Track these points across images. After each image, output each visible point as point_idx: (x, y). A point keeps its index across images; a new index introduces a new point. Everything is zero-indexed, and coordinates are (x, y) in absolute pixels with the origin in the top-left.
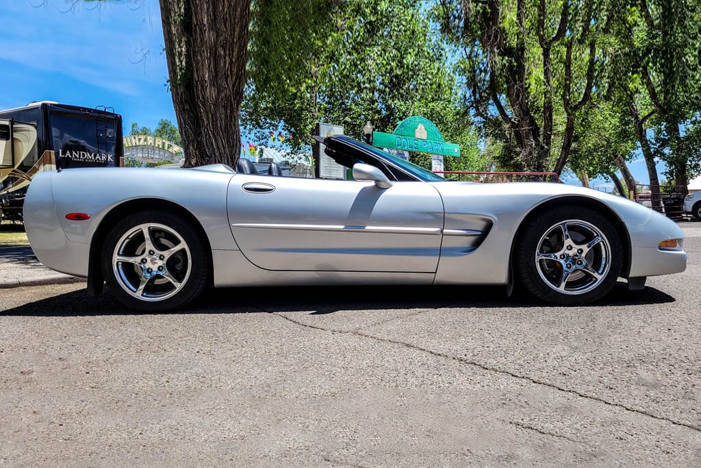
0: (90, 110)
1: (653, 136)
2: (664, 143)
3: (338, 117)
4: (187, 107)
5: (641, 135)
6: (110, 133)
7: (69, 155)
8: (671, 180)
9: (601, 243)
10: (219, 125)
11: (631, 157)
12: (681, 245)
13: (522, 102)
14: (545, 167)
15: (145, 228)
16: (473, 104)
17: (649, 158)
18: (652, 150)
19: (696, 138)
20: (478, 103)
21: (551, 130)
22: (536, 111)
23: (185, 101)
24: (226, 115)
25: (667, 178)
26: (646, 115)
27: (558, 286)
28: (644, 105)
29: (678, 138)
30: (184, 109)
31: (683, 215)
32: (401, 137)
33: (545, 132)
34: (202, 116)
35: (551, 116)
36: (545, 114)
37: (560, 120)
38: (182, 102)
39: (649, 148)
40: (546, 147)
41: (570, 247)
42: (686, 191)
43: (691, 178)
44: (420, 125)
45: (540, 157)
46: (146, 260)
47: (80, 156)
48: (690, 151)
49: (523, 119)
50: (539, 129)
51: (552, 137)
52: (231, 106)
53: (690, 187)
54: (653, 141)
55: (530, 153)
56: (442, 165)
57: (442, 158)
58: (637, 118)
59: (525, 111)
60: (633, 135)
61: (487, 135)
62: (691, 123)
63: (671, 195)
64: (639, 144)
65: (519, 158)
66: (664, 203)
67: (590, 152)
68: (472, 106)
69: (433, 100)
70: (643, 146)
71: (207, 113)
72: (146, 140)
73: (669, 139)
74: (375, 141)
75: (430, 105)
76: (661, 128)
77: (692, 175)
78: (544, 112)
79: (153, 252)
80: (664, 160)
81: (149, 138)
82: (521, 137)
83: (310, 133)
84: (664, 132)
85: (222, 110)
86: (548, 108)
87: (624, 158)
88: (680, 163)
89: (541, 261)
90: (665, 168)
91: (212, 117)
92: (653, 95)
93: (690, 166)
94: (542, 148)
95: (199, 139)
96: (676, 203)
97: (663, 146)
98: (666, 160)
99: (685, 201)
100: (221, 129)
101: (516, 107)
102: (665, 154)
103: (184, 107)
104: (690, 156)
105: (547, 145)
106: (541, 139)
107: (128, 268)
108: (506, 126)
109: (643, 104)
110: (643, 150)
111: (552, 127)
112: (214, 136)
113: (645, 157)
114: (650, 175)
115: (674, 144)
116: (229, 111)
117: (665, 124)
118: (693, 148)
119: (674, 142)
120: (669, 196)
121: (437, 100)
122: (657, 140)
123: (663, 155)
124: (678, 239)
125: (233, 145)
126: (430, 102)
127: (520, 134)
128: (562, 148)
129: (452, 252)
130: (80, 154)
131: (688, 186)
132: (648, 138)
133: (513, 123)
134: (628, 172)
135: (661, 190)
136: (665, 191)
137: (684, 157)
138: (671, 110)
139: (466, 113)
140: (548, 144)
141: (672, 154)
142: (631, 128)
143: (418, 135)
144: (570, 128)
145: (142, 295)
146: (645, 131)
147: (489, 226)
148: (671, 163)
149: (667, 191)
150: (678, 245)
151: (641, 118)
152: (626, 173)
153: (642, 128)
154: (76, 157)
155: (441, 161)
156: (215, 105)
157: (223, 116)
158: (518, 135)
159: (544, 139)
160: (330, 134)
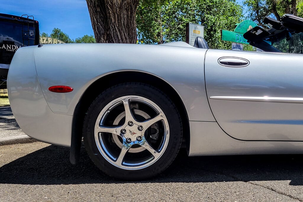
0: (18, 17)
3: (174, 25)
4: (99, 10)
6: (32, 33)
7: (5, 47)
10: (122, 22)
15: (125, 100)
23: (97, 6)
24: (128, 16)
30: (96, 11)
32: (238, 34)
34: (110, 16)
38: (95, 6)
44: (250, 26)
46: (125, 131)
47: (11, 48)
52: (131, 9)
71: (114, 14)
72: (47, 40)
74: (223, 36)
75: (230, 18)
79: (132, 122)
81: (49, 39)
83: (156, 35)
85: (125, 12)
91: (118, 17)
95: (108, 33)
100: (124, 26)
103: (96, 10)
112: (119, 30)
116: (130, 13)
125: (132, 37)
126: (229, 16)
130: (11, 46)
145: (122, 164)
154: (9, 49)
156: (120, 8)
157: (125, 16)
160: (195, 31)
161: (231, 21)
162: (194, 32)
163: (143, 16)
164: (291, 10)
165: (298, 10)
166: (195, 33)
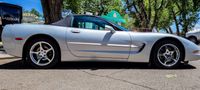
1: (178, 19)
15: (40, 43)
17: (177, 25)
20: (128, 7)
27: (164, 64)
29: (185, 19)
37: (153, 13)
40: (149, 20)
41: (168, 52)
46: (40, 53)
70: (175, 21)
78: (148, 10)
79: (42, 50)
90: (182, 28)
101: (141, 9)
106: (147, 18)
107: (35, 55)
109: (176, 9)
123: (181, 24)
139: (125, 10)
145: (39, 64)
146: (176, 17)
147: (144, 45)
151: (175, 13)
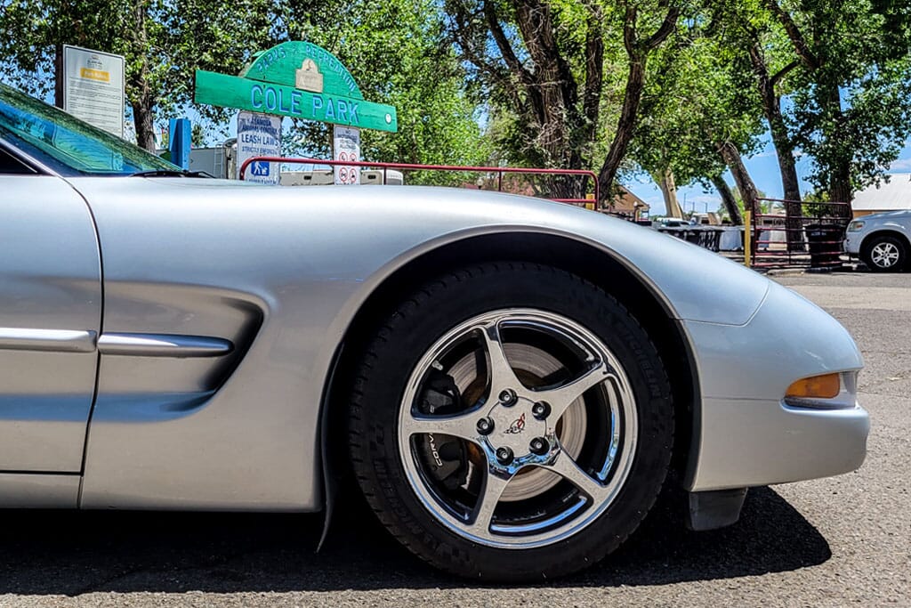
1: (792, 109)
2: (812, 122)
5: (770, 105)
8: (821, 191)
9: (609, 384)
11: (751, 147)
12: (851, 389)
13: (544, 30)
14: (585, 161)
16: (456, 36)
17: (784, 148)
18: (790, 134)
19: (870, 114)
20: (466, 35)
21: (599, 90)
22: (574, 50)
25: (816, 187)
26: (780, 69)
27: (470, 522)
28: (777, 50)
29: (837, 114)
31: (842, 258)
32: (261, 84)
33: (589, 92)
35: (599, 60)
36: (588, 57)
37: (617, 69)
39: (785, 131)
40: (588, 121)
41: (510, 398)
42: (847, 213)
43: (859, 188)
45: (576, 139)
48: (859, 137)
49: (545, 65)
50: (575, 85)
51: (602, 102)
53: (855, 205)
54: (793, 118)
55: (558, 133)
56: (358, 148)
57: (355, 133)
58: (763, 72)
59: (551, 50)
60: (757, 105)
61: (484, 97)
62: (862, 85)
63: (821, 220)
64: (766, 123)
65: (537, 143)
66: (808, 235)
67: (673, 134)
68: (456, 39)
69: (381, 28)
70: (773, 128)
73: (822, 114)
74: (201, 90)
75: (376, 35)
76: (806, 95)
77: (860, 182)
78: (586, 52)
80: (810, 153)
82: (540, 101)
84: (813, 101)
86: (595, 47)
87: (740, 149)
88: (839, 160)
89: (418, 440)
90: (812, 168)
92: (794, 32)
93: (858, 165)
94: (582, 123)
96: (830, 236)
97: (810, 127)
98: (815, 154)
99: (848, 233)
101: (532, 41)
102: (814, 143)
104: (858, 147)
105: (591, 117)
106: (579, 106)
108: (515, 78)
109: (775, 48)
110: (773, 135)
111: (600, 83)
113: (777, 147)
114: (784, 181)
115: (829, 124)
117: (814, 86)
118: (864, 134)
119: (831, 120)
120: (816, 222)
121: (391, 27)
122: (798, 114)
123: (808, 145)
124: (845, 373)
127: (540, 94)
128: (620, 125)
129: (137, 407)
131: (852, 203)
132: (782, 111)
133: (527, 72)
134: (746, 175)
135: (804, 209)
136: (810, 211)
137: (847, 149)
138: (826, 60)
139: (441, 53)
140: (593, 115)
141: (827, 142)
142: (753, 93)
143: (302, 83)
144: (635, 86)
146: (778, 99)
147: (255, 320)
148: (822, 160)
149: (814, 212)
150: (843, 390)
151: (770, 74)
152: (741, 176)
153: (773, 94)
155: (354, 140)
158: (535, 95)
159: (585, 107)
160: (90, 71)
161: (378, 43)
162: (83, 76)
163: (80, 21)
164: (531, 15)
165: (563, 13)
166: (90, 77)
